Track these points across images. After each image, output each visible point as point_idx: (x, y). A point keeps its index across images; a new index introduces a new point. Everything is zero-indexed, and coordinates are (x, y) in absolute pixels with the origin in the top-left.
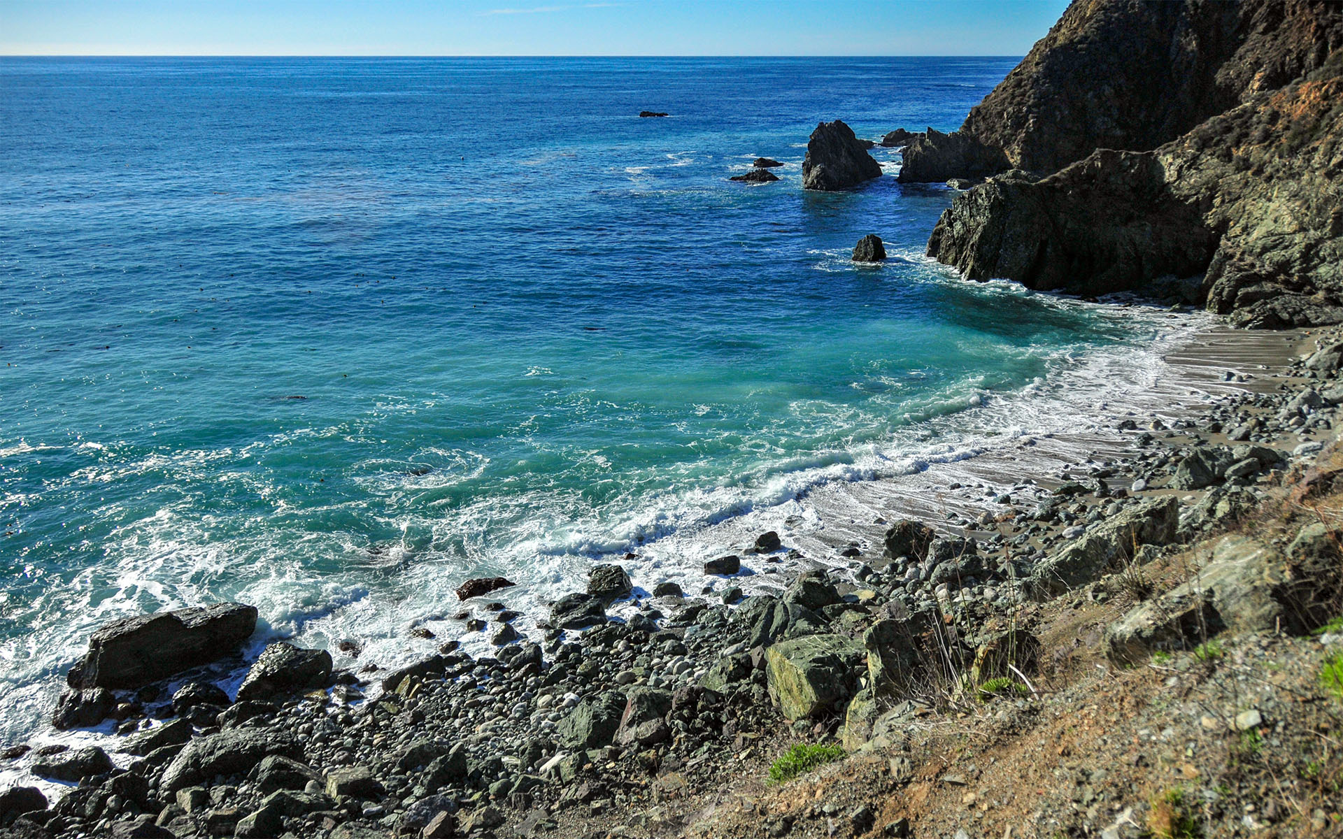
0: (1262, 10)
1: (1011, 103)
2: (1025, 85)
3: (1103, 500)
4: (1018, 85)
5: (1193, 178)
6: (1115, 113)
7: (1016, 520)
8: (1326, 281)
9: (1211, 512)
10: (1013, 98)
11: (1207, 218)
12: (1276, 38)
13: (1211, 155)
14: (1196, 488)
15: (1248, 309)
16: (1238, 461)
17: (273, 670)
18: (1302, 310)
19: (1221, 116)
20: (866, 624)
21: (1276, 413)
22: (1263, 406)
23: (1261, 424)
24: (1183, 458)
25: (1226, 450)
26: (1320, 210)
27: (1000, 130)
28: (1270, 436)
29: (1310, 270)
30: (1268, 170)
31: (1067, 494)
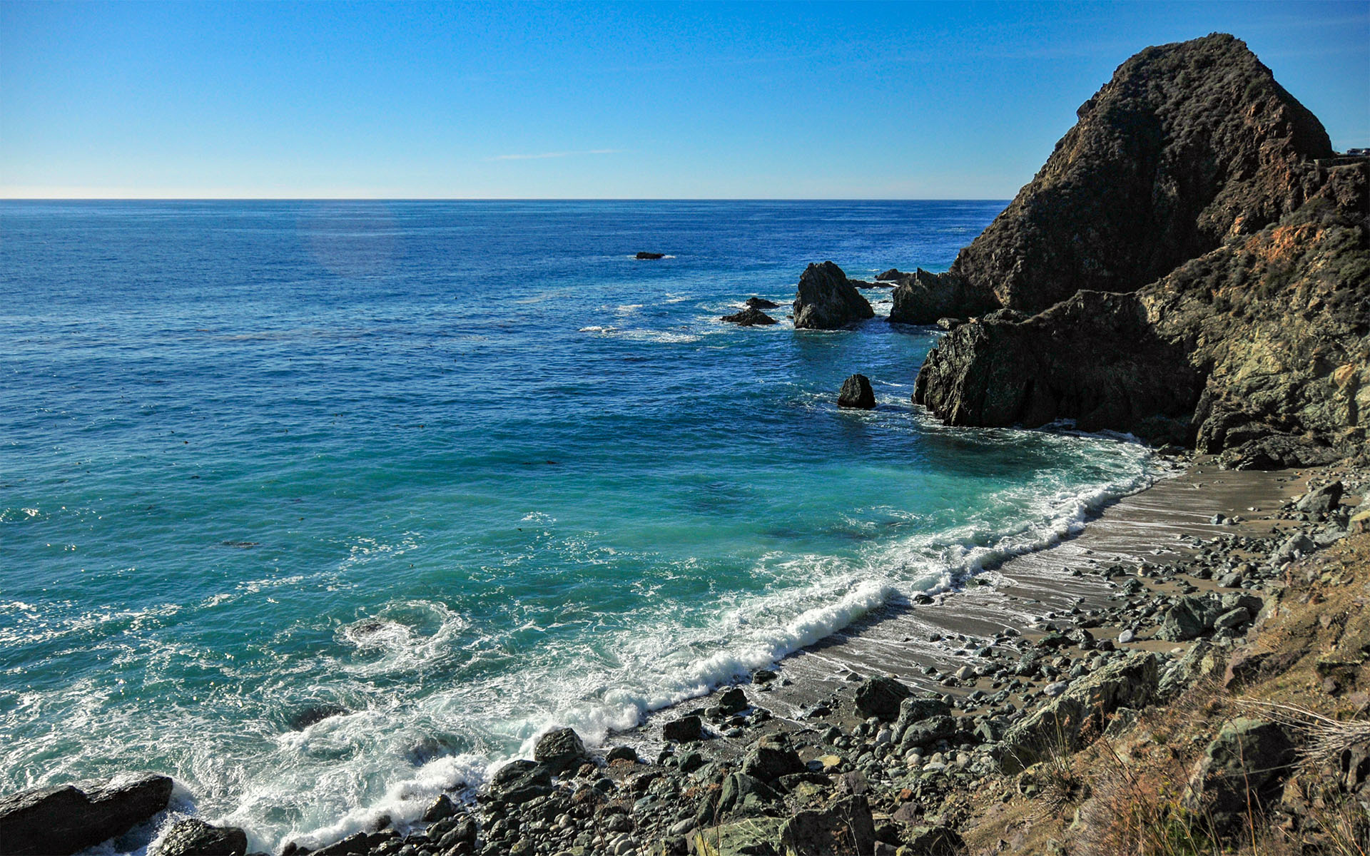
0: (1238, 159)
1: (998, 245)
2: (1012, 228)
3: (1088, 653)
4: (1005, 227)
5: (1176, 319)
6: (1101, 254)
7: (996, 675)
8: (1314, 421)
9: (1196, 667)
10: (1001, 240)
11: (1191, 358)
12: (1252, 185)
13: (1192, 296)
14: (1186, 640)
15: (1237, 449)
16: (1227, 610)
17: (178, 851)
18: (1292, 450)
19: (1199, 259)
20: (821, 799)
21: (1268, 558)
22: (1254, 550)
23: (1252, 570)
24: (1171, 606)
25: (1216, 598)
26: (1301, 352)
27: (989, 271)
28: (1261, 582)
29: (1297, 411)
30: (1249, 312)
31: (1051, 646)
